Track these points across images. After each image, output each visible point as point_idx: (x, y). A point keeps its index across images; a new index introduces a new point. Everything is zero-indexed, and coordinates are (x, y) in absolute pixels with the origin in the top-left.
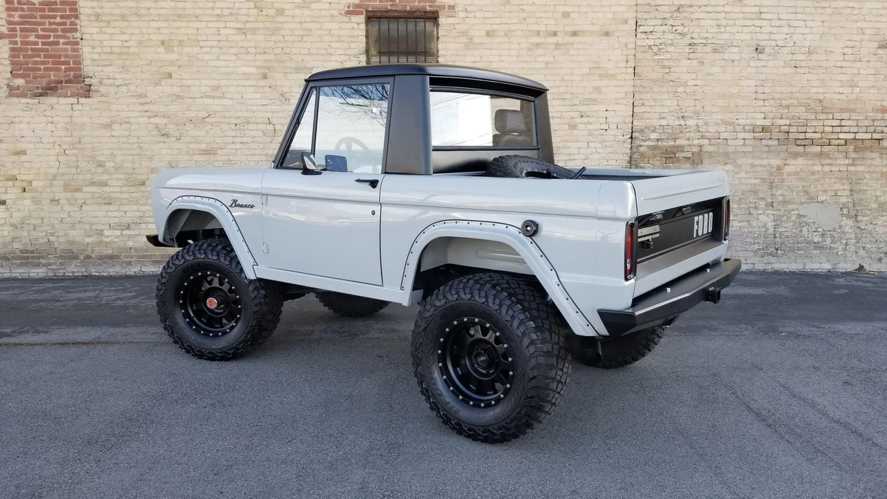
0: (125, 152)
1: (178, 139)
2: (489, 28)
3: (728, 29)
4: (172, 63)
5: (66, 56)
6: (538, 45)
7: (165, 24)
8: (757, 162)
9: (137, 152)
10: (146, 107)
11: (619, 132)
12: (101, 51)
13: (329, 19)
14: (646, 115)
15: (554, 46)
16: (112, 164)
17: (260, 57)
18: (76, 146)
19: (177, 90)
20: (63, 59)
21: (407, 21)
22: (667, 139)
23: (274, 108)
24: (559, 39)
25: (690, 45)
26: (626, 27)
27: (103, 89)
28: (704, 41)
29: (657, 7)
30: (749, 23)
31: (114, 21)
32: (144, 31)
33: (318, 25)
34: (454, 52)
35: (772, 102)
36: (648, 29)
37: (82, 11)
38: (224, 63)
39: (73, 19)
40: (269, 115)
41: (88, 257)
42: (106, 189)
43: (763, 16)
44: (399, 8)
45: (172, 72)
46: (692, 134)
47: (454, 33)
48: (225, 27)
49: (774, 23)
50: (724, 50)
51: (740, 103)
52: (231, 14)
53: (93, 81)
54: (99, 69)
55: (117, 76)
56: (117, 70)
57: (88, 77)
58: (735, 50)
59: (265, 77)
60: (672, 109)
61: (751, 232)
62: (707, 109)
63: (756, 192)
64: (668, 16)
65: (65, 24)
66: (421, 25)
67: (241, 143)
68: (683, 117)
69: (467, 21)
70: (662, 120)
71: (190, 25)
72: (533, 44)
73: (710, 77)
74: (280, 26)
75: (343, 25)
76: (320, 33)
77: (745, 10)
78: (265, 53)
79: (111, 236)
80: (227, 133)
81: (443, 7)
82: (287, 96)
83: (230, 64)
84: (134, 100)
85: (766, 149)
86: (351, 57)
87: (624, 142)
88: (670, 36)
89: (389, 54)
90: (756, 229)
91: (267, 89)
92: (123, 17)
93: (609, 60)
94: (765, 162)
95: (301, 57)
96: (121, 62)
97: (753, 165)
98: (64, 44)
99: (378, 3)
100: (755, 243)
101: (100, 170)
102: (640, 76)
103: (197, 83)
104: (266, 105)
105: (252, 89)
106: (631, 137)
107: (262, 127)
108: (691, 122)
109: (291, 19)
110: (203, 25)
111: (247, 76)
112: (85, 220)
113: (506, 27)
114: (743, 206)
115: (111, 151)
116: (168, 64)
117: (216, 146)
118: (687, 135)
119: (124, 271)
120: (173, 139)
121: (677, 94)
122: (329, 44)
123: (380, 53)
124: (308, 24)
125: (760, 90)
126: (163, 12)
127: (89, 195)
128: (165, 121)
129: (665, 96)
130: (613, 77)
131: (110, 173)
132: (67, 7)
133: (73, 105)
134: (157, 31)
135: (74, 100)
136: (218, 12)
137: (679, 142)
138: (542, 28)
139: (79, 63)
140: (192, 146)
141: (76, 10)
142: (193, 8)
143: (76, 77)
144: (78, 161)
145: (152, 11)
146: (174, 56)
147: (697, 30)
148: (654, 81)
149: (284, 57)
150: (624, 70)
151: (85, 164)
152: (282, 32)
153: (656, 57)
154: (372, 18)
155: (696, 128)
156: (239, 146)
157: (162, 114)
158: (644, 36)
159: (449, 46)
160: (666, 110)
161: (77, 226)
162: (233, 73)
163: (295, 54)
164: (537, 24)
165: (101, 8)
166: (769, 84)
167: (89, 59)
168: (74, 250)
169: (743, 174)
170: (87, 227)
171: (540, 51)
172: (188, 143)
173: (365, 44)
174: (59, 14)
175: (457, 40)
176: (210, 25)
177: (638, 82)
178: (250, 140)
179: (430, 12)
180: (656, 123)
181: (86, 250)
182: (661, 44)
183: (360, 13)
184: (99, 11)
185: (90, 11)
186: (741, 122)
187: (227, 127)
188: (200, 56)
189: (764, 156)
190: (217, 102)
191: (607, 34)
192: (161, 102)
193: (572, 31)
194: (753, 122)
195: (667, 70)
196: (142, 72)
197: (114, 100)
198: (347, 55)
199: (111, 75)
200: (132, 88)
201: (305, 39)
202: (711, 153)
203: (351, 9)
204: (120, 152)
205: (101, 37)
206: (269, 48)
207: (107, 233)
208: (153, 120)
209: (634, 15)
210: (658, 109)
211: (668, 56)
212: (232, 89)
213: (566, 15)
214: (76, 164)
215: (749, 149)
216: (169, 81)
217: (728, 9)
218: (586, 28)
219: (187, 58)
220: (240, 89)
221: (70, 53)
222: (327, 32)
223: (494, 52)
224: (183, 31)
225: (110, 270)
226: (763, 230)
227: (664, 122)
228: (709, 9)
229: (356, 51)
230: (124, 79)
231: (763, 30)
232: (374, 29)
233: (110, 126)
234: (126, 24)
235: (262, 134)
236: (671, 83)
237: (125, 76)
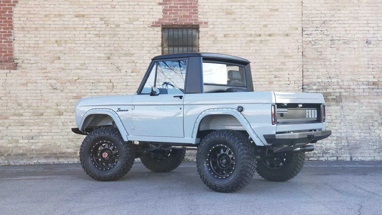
0: (34, 98)
1: (62, 91)
2: (225, 33)
3: (351, 32)
4: (61, 52)
5: (5, 48)
6: (251, 41)
7: (58, 32)
8: (371, 101)
9: (40, 98)
10: (46, 75)
11: (296, 85)
12: (23, 46)
13: (143, 29)
14: (310, 77)
15: (259, 42)
16: (26, 104)
17: (106, 49)
18: (7, 95)
19: (62, 65)
20: (3, 50)
21: (183, 30)
22: (322, 89)
23: (113, 74)
24: (262, 38)
25: (331, 40)
26: (297, 32)
27: (23, 65)
28: (339, 38)
29: (313, 22)
30: (361, 29)
31: (31, 31)
32: (47, 36)
33: (137, 32)
34: (207, 45)
35: (377, 69)
36: (309, 33)
37: (15, 25)
38: (87, 52)
39: (10, 30)
40: (110, 78)
41: (9, 155)
42: (22, 118)
43: (369, 25)
44: (179, 24)
45: (60, 56)
46: (335, 87)
47: (207, 36)
48: (89, 34)
49: (375, 29)
50: (349, 43)
51: (360, 70)
52: (92, 27)
53: (19, 61)
54: (23, 55)
55: (32, 58)
56: (31, 56)
57: (16, 59)
58: (356, 42)
59: (109, 58)
60: (324, 73)
61: (371, 139)
62: (342, 73)
63: (372, 117)
64: (318, 26)
65: (6, 32)
66: (190, 32)
67: (95, 93)
68: (329, 78)
69: (214, 29)
70: (319, 79)
71: (71, 32)
72: (248, 41)
73: (343, 57)
74: (118, 33)
75: (150, 32)
76: (138, 36)
77: (359, 22)
78: (109, 46)
79: (23, 143)
80: (88, 88)
81: (202, 23)
82: (120, 68)
83: (91, 52)
84: (39, 71)
85: (376, 94)
86: (154, 48)
87: (299, 90)
88: (320, 36)
89: (174, 46)
90: (374, 137)
91: (110, 65)
92: (36, 29)
93: (289, 48)
94: (376, 101)
95: (128, 48)
96: (34, 51)
97: (369, 103)
98: (4, 42)
99: (168, 21)
100: (374, 145)
101: (19, 107)
102: (306, 56)
103: (73, 62)
104: (109, 73)
105: (102, 65)
106: (303, 88)
107: (106, 84)
108: (334, 80)
109: (123, 29)
110: (78, 32)
111: (99, 58)
112: (9, 135)
113: (234, 32)
114: (366, 125)
115: (26, 97)
116: (59, 52)
117: (82, 94)
118: (333, 87)
119: (28, 163)
120: (59, 91)
121: (326, 66)
122: (143, 41)
123: (169, 46)
124: (132, 32)
125: (370, 63)
126: (57, 26)
127: (12, 121)
128: (56, 81)
129: (320, 67)
130: (291, 57)
131: (25, 109)
132: (7, 24)
133: (7, 74)
134: (54, 36)
135: (8, 71)
136: (85, 26)
137: (328, 91)
138: (253, 33)
139: (12, 52)
140: (69, 94)
141: (12, 25)
142: (73, 24)
143: (10, 59)
144: (8, 103)
145: (52, 26)
146: (62, 48)
147: (335, 33)
148: (313, 59)
149: (119, 48)
150: (297, 53)
151: (11, 104)
152: (118, 36)
153: (314, 47)
154: (165, 28)
155: (337, 83)
156: (94, 94)
157: (54, 78)
158: (307, 36)
159: (205, 42)
160: (320, 74)
161: (4, 138)
162: (92, 57)
163: (125, 47)
164: (250, 30)
165: (25, 24)
166: (375, 60)
167: (17, 50)
168: (2, 151)
169: (364, 108)
170: (10, 138)
171: (252, 44)
172: (67, 93)
173: (161, 42)
174: (3, 27)
175: (209, 39)
176: (81, 32)
177: (304, 60)
178: (100, 91)
179: (195, 25)
180: (315, 80)
181: (9, 151)
182: (316, 40)
183: (159, 26)
184: (24, 26)
185: (19, 26)
186: (361, 80)
187: (88, 84)
188: (75, 48)
189: (375, 97)
190: (83, 71)
191: (287, 35)
192: (54, 72)
193: (269, 34)
194: (368, 79)
195: (320, 53)
196: (45, 56)
197: (30, 71)
198: (152, 47)
199: (28, 58)
200: (39, 65)
201: (130, 39)
202: (346, 96)
203: (154, 24)
204: (31, 98)
205: (24, 39)
206: (111, 44)
207: (20, 141)
208: (49, 81)
209: (301, 25)
210: (317, 74)
211: (320, 46)
212: (91, 65)
213: (265, 26)
214: (6, 105)
215: (367, 94)
216: (59, 61)
217: (350, 22)
218: (276, 32)
219: (69, 49)
220: (95, 65)
221: (7, 47)
222: (141, 36)
223: (228, 45)
224: (67, 36)
225: (20, 162)
226: (378, 138)
227: (320, 80)
228: (340, 22)
229: (157, 45)
230: (35, 60)
231: (369, 32)
232: (166, 33)
233: (26, 84)
234: (38, 32)
235: (106, 88)
236: (323, 60)
237: (35, 58)
